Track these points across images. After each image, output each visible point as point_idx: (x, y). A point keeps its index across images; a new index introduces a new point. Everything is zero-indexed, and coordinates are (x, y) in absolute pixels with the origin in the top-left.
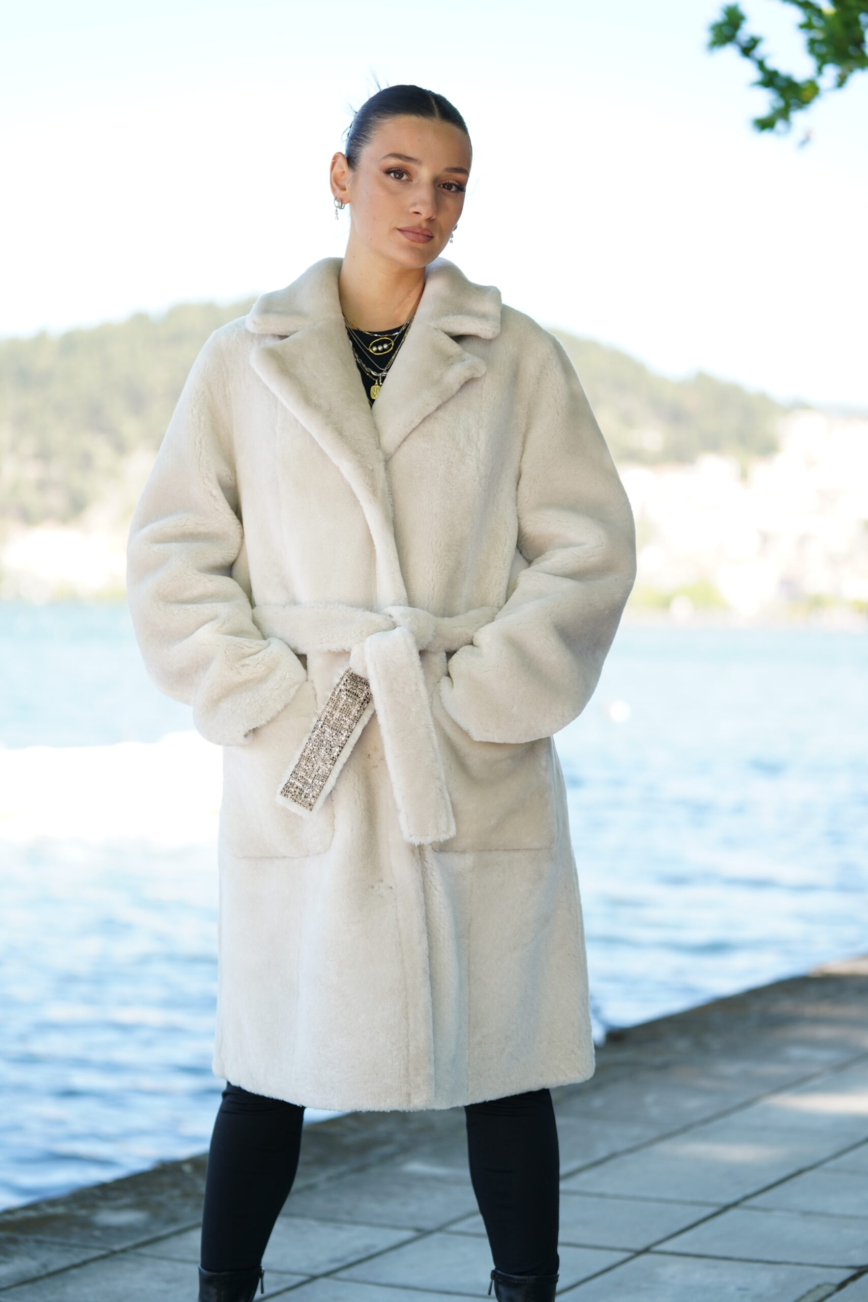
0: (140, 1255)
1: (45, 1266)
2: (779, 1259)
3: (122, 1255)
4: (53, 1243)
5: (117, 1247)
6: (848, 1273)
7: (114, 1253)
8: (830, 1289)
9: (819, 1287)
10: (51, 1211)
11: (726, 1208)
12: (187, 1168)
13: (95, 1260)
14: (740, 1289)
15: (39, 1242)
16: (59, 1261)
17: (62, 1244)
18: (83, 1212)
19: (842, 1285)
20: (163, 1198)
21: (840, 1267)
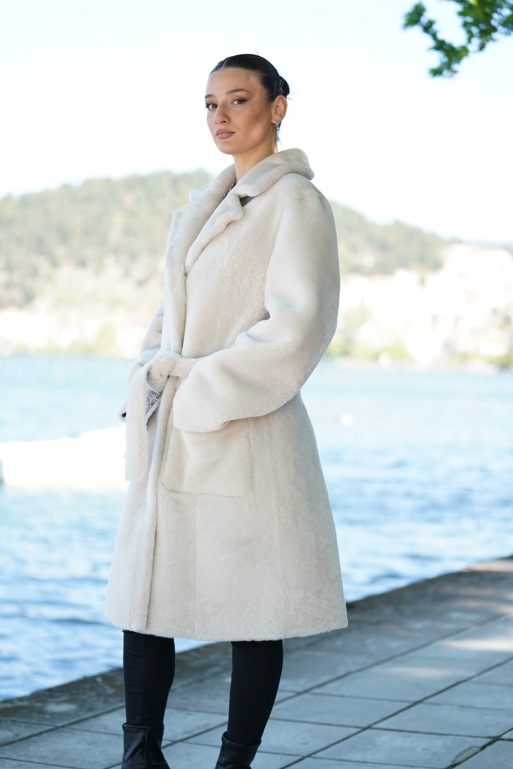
0: (72, 729)
1: (17, 735)
2: (447, 732)
3: (62, 729)
4: (22, 722)
5: (59, 725)
6: (487, 741)
7: (57, 728)
8: (477, 749)
9: (470, 748)
10: (20, 704)
11: (415, 704)
12: (99, 680)
13: (46, 731)
14: (424, 749)
15: (13, 722)
16: (26, 733)
17: (27, 723)
18: (39, 705)
19: (483, 748)
20: (85, 697)
21: (482, 737)
